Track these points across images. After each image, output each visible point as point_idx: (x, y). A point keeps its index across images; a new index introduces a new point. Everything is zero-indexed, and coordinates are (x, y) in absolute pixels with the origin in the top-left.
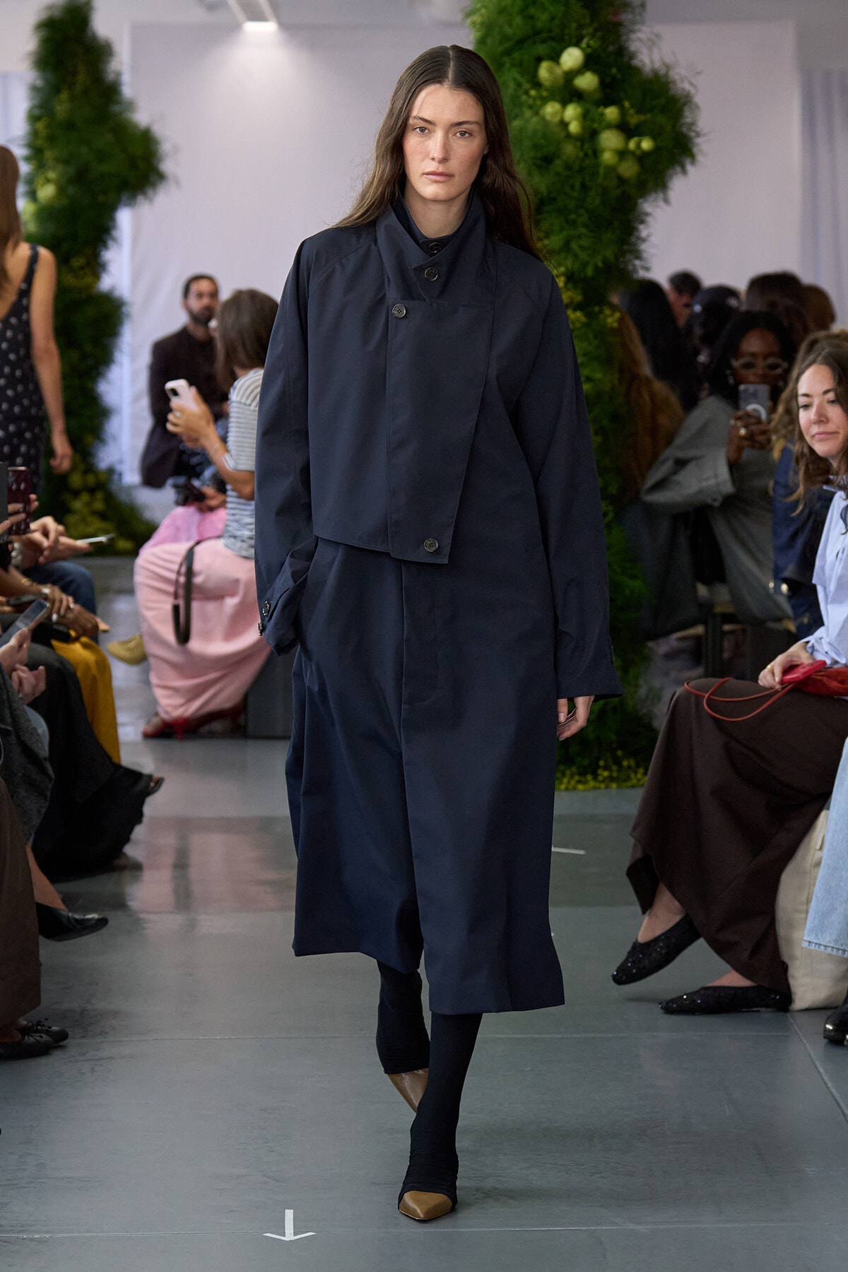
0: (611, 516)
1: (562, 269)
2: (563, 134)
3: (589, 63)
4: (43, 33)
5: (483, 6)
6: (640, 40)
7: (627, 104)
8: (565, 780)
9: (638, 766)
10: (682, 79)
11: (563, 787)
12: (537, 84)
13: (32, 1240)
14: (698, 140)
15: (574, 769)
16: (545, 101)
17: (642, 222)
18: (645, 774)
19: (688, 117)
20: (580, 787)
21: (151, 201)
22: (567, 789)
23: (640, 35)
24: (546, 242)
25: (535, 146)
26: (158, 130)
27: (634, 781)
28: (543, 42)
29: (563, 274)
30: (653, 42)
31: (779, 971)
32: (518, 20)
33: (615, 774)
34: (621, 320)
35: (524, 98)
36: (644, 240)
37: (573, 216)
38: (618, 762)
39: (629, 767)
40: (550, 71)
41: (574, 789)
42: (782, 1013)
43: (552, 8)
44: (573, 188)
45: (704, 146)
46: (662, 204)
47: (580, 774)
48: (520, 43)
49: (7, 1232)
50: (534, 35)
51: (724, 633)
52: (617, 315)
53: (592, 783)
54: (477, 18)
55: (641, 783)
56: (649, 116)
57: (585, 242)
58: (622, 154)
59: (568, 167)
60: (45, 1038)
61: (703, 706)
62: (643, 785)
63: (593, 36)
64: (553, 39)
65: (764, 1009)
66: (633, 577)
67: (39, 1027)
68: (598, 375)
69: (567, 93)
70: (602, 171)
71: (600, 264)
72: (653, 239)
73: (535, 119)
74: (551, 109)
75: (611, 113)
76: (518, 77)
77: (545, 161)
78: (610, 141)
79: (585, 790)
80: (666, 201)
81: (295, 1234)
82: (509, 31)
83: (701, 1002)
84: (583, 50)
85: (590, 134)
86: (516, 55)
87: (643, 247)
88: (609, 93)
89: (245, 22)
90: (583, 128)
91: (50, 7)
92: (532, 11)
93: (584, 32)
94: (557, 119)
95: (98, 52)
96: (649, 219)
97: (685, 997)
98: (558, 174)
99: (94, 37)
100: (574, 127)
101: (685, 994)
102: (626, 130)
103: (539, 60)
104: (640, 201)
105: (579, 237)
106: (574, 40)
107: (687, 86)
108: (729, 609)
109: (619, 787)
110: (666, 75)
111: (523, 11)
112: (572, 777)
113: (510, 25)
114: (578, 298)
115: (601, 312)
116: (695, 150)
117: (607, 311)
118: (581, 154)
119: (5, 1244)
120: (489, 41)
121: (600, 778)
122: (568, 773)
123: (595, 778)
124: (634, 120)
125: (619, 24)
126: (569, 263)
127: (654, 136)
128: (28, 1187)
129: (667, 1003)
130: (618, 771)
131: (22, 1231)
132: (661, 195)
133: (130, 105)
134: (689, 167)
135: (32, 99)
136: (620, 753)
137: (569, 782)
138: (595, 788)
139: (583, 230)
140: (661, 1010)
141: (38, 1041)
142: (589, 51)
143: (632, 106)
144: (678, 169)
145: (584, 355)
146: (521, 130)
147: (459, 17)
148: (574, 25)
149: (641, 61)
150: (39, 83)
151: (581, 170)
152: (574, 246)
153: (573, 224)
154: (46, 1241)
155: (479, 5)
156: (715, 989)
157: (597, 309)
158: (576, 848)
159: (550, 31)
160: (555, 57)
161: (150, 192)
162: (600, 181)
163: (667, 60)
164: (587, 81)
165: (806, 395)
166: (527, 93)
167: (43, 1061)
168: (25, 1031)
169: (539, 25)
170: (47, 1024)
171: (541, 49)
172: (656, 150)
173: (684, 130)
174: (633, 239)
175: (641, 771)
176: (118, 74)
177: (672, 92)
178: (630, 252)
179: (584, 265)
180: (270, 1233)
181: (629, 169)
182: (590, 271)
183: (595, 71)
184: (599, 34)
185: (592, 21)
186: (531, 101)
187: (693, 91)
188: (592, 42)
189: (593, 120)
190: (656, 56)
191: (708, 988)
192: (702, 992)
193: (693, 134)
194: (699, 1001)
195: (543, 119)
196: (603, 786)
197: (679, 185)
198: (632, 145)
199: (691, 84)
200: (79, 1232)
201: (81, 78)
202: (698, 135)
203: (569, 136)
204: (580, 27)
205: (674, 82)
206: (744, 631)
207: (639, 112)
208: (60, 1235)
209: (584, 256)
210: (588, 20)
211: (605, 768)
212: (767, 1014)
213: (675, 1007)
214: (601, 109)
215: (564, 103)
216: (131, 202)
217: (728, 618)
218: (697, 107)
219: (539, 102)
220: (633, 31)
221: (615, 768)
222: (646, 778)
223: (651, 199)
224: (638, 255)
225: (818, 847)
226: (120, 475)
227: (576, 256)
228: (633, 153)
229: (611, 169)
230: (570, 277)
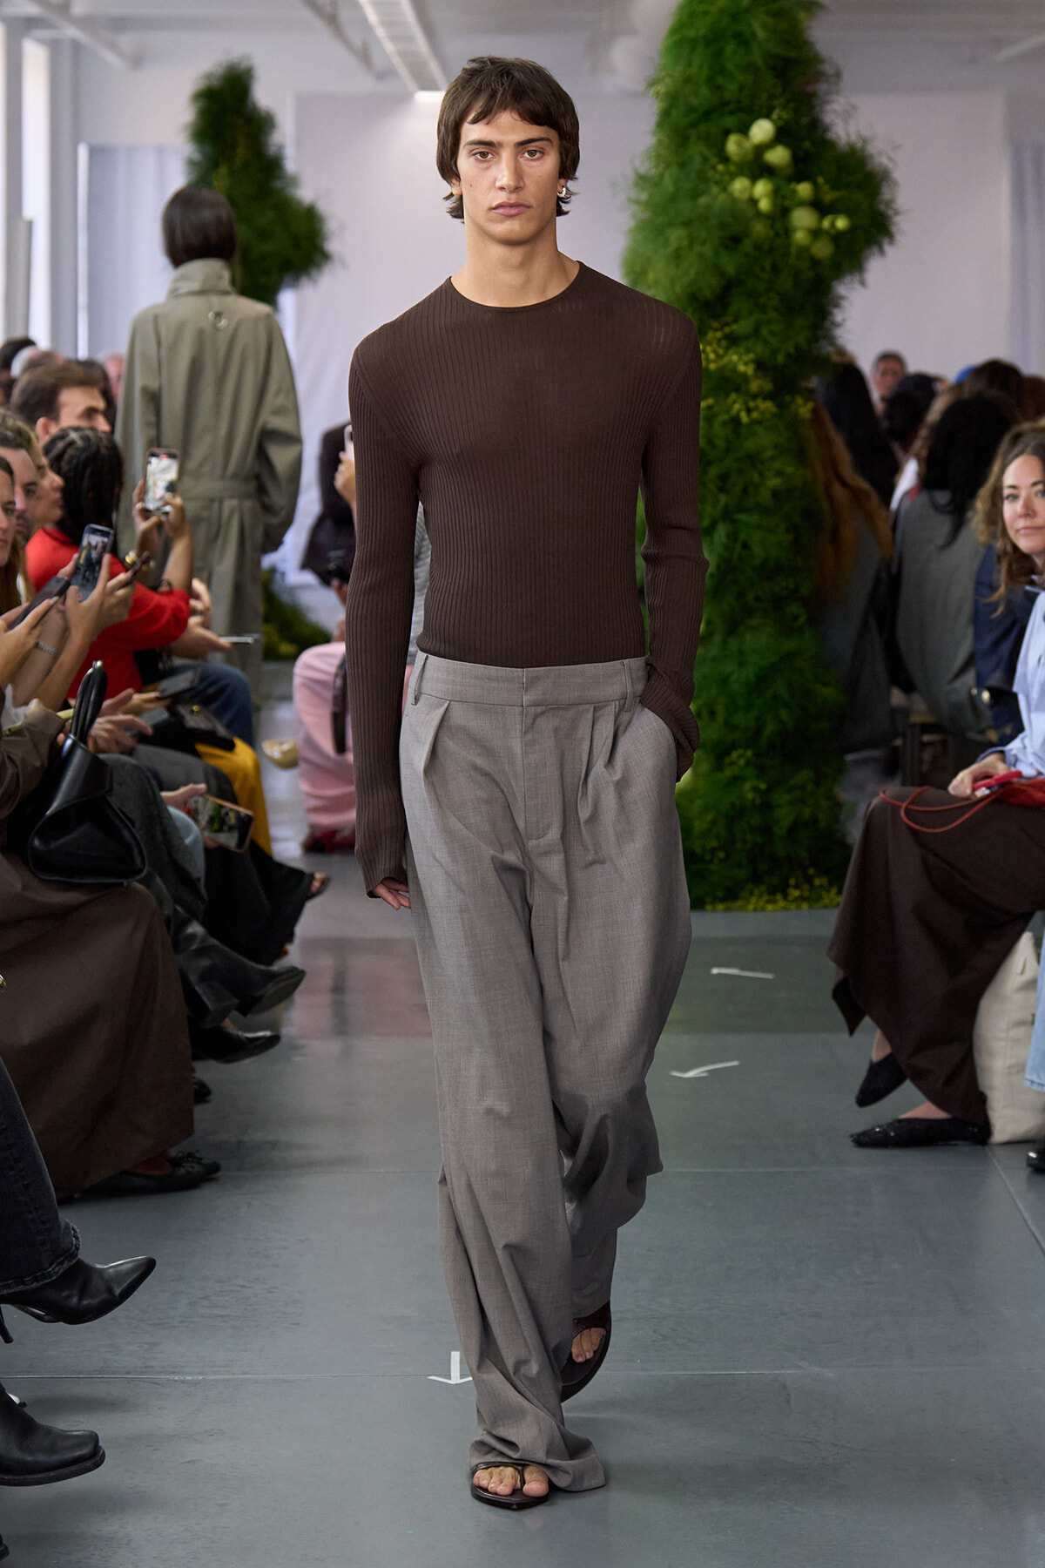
0: (802, 619)
1: (752, 356)
2: (751, 212)
3: (781, 136)
4: (200, 104)
5: (668, 75)
6: (835, 111)
7: (821, 180)
8: (753, 900)
9: (831, 884)
10: (881, 153)
11: (751, 907)
12: (725, 159)
13: (183, 1382)
14: (897, 219)
15: (763, 888)
16: (733, 176)
17: (837, 306)
18: (840, 892)
19: (886, 194)
20: (770, 907)
21: (315, 282)
22: (755, 909)
23: (835, 106)
24: (735, 327)
25: (723, 225)
26: (323, 207)
27: (826, 901)
28: (732, 113)
29: (753, 361)
30: (848, 114)
31: (978, 1102)
32: (704, 90)
33: (806, 894)
34: (814, 411)
35: (710, 173)
36: (838, 325)
37: (762, 300)
38: (809, 880)
39: (821, 886)
40: (739, 144)
41: (763, 909)
42: (979, 1147)
43: (741, 78)
44: (763, 269)
45: (903, 225)
46: (857, 286)
47: (770, 894)
48: (707, 114)
49: (157, 1373)
50: (721, 107)
51: (924, 745)
52: (810, 405)
53: (781, 903)
54: (661, 88)
55: (834, 903)
56: (844, 193)
57: (776, 327)
58: (816, 233)
59: (758, 247)
60: (197, 1168)
61: (901, 818)
62: (838, 905)
63: (784, 107)
64: (741, 110)
65: (961, 1143)
66: (825, 684)
67: (190, 1159)
68: (790, 469)
69: (757, 167)
70: (793, 251)
71: (792, 350)
72: (849, 324)
73: (722, 197)
74: (739, 185)
75: (804, 189)
76: (706, 152)
77: (733, 241)
78: (803, 219)
79: (774, 911)
80: (863, 283)
81: (462, 1376)
82: (694, 101)
83: (896, 1135)
84: (774, 122)
85: (782, 212)
86: (703, 127)
87: (838, 332)
88: (802, 168)
89: (415, 92)
90: (775, 205)
91: (208, 76)
92: (720, 80)
93: (776, 102)
94: (745, 197)
95: (258, 125)
96: (845, 303)
97: (877, 1130)
98: (746, 255)
99: (255, 109)
100: (764, 205)
101: (879, 1126)
102: (820, 207)
103: (727, 133)
104: (835, 283)
105: (769, 322)
106: (764, 111)
107: (884, 161)
108: (928, 719)
109: (811, 907)
110: (863, 150)
111: (710, 80)
112: (760, 896)
113: (696, 94)
114: (768, 386)
115: (792, 401)
116: (894, 229)
117: (799, 401)
118: (771, 233)
119: (154, 1385)
120: (674, 113)
121: (791, 898)
122: (756, 892)
123: (785, 895)
124: (828, 197)
125: (812, 95)
126: (759, 349)
127: (850, 214)
128: (177, 1327)
129: (859, 1135)
130: (810, 890)
131: (173, 1373)
132: (856, 278)
133: (294, 181)
134: (887, 248)
135: (190, 173)
136: (811, 871)
137: (758, 901)
138: (785, 909)
139: (773, 315)
140: (852, 1144)
141: (188, 1173)
142: (781, 123)
143: (827, 182)
144: (875, 249)
145: (776, 447)
146: (708, 207)
147: (642, 87)
148: (764, 96)
149: (836, 134)
150: (197, 156)
151: (771, 250)
152: (764, 331)
153: (763, 308)
154: (199, 1383)
155: (664, 74)
156: (909, 1121)
157: (788, 398)
158: (763, 972)
159: (739, 102)
160: (744, 130)
161: (314, 273)
162: (792, 261)
163: (865, 132)
164: (778, 156)
165: (1013, 487)
166: (714, 168)
167: (196, 1193)
168: (176, 1163)
169: (727, 96)
170: (198, 1155)
171: (729, 121)
172: (852, 230)
173: (882, 207)
174: (827, 324)
175: (834, 890)
176: (281, 148)
177: (869, 167)
178: (824, 337)
179: (775, 352)
180: (435, 1375)
181: (823, 250)
182: (781, 359)
183: (787, 145)
184: (791, 105)
185: (784, 91)
186: (717, 177)
187: (891, 166)
188: (785, 115)
189: (784, 197)
190: (852, 129)
191: (900, 1121)
192: (897, 1124)
193: (890, 212)
194: (892, 1134)
195: (731, 195)
196: (793, 906)
197: (876, 267)
198: (826, 223)
199: (890, 158)
200: (233, 1374)
201: (242, 151)
202: (897, 213)
203: (758, 214)
204: (771, 97)
205: (871, 156)
206: (944, 743)
207: (834, 188)
208: (211, 1378)
209: (774, 342)
210: (779, 90)
211: (796, 887)
212: (965, 1148)
213: (865, 1140)
214: (793, 185)
215: (754, 179)
216: (295, 283)
217: (926, 728)
218: (896, 183)
219: (727, 178)
220: (827, 102)
221: (806, 887)
222: (841, 899)
223: (846, 281)
224: (831, 340)
225: (1019, 970)
226: (283, 574)
227: (766, 342)
228: (827, 233)
229: (804, 250)
230: (760, 365)
